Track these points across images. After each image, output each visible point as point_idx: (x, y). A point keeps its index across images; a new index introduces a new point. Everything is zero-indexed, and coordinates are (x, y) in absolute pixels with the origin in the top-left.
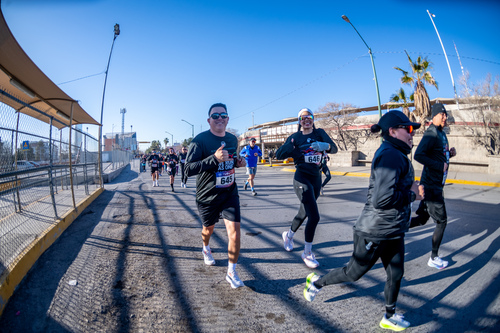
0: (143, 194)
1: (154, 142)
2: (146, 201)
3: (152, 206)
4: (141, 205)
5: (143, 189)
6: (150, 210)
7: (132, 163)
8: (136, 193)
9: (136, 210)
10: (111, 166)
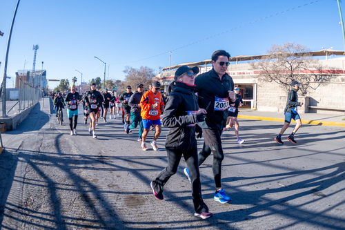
1: (63, 81)
7: (41, 102)
10: (18, 106)
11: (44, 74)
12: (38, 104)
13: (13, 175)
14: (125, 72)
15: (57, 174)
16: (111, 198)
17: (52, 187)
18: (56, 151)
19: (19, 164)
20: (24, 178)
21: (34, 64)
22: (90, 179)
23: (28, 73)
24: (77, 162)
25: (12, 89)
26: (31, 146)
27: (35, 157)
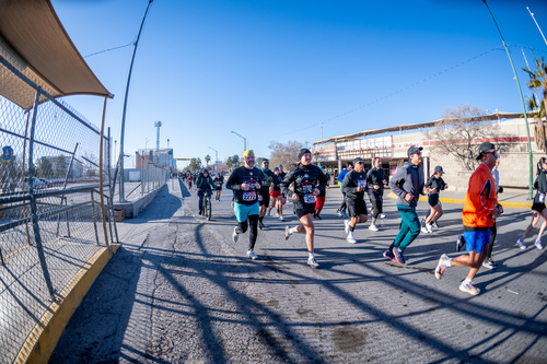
1: (193, 159)
10: (140, 188)
11: (171, 152)
12: (166, 186)
13: (134, 291)
14: (270, 147)
15: (207, 291)
16: (310, 336)
17: (202, 315)
18: (199, 251)
19: (144, 272)
20: (153, 298)
21: (158, 142)
22: (265, 301)
23: (151, 152)
24: (234, 269)
25: (132, 170)
26: (161, 241)
27: (168, 260)
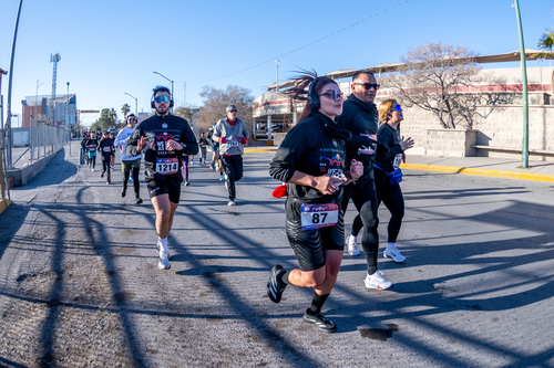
0: (82, 211)
1: (106, 111)
2: (89, 232)
3: (101, 246)
4: (79, 244)
5: (85, 200)
6: (99, 258)
7: (66, 148)
8: (70, 209)
9: (68, 259)
11: (73, 100)
12: (62, 152)
14: (202, 95)
15: (69, 218)
17: (61, 226)
18: (75, 202)
20: (35, 221)
21: (54, 86)
23: (44, 100)
25: (18, 130)
26: (47, 198)
